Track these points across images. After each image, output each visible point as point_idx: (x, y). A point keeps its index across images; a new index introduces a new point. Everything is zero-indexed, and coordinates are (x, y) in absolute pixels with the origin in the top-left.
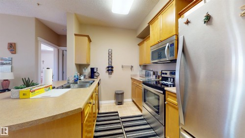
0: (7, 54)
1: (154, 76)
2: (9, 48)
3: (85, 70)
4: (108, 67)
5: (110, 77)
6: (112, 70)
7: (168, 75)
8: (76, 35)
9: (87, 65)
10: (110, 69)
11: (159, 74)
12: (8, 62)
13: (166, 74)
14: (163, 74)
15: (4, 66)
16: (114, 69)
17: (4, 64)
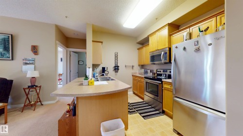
0: (31, 55)
1: (151, 73)
2: (32, 50)
3: (96, 69)
4: (115, 67)
5: (116, 75)
6: (118, 69)
7: (162, 73)
8: (93, 41)
9: (98, 65)
10: (116, 68)
11: (155, 71)
12: (31, 62)
13: (160, 72)
14: (158, 71)
15: (28, 65)
16: (119, 68)
17: (28, 64)
